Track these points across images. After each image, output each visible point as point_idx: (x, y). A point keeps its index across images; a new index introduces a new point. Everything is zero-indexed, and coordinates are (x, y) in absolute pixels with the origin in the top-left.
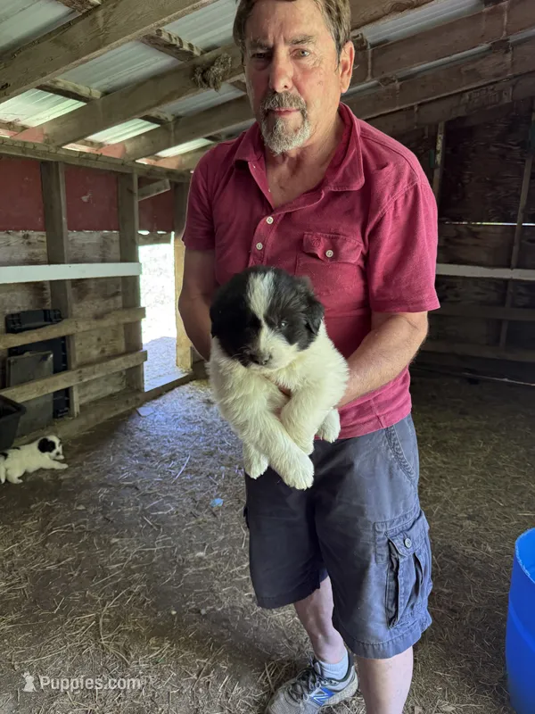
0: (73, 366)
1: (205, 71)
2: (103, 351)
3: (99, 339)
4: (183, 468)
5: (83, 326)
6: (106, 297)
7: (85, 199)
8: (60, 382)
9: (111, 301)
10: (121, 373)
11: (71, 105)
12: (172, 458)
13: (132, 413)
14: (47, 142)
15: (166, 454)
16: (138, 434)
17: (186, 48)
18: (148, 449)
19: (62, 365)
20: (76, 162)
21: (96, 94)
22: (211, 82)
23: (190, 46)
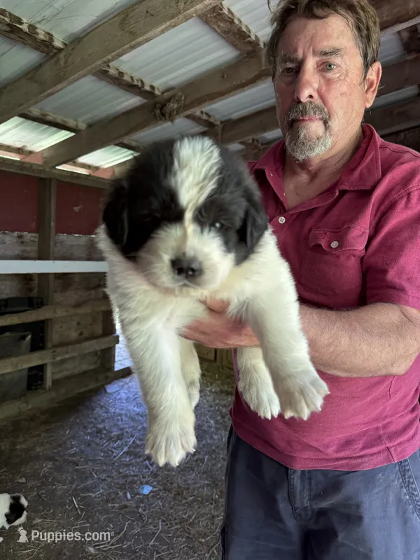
0: (49, 345)
1: (163, 106)
2: (81, 334)
3: (79, 324)
4: (125, 449)
5: (60, 313)
6: (88, 288)
7: (76, 209)
8: (35, 360)
9: (93, 292)
10: (96, 353)
11: (64, 135)
12: (119, 437)
13: (100, 390)
14: (45, 163)
15: (115, 433)
16: (98, 411)
17: (147, 88)
18: (101, 426)
19: (38, 344)
20: (69, 180)
21: (82, 126)
22: (167, 116)
23: (152, 87)
